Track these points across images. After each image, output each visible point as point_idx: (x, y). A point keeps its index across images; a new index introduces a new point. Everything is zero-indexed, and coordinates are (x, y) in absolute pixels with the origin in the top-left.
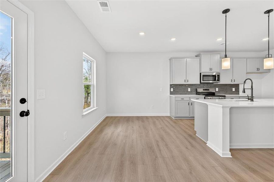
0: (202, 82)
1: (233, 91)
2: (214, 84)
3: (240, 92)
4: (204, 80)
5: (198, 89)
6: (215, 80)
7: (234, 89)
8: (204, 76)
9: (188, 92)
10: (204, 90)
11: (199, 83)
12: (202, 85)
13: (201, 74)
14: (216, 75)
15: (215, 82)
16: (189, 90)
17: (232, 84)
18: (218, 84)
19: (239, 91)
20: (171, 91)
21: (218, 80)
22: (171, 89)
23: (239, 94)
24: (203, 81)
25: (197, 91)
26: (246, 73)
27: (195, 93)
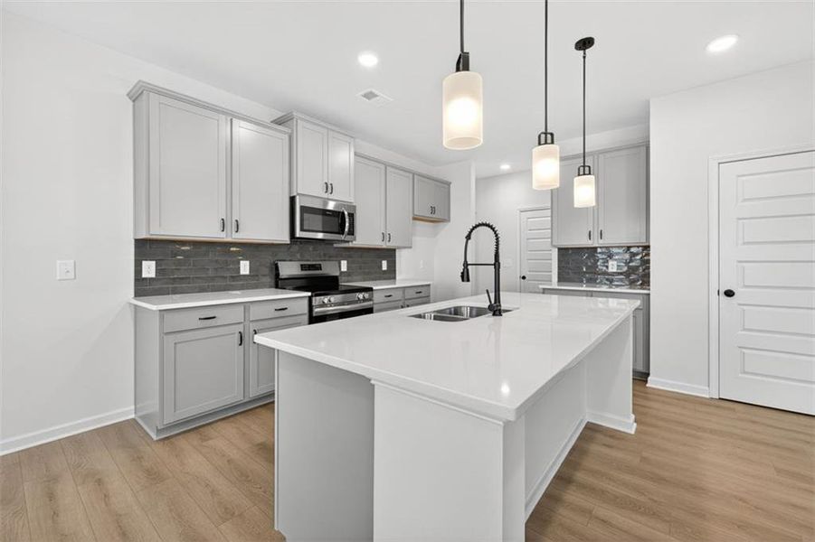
0: (298, 234)
1: (383, 269)
2: (335, 245)
3: (397, 272)
4: (305, 228)
5: (280, 264)
6: (341, 231)
7: (385, 265)
8: (304, 209)
9: (237, 276)
10: (303, 267)
11: (286, 239)
12: (296, 248)
13: (292, 200)
14: (346, 213)
15: (342, 237)
16: (245, 267)
17: (384, 247)
18: (350, 245)
19: (395, 271)
20: (145, 275)
21: (352, 232)
22: (145, 263)
23: (395, 278)
24: (302, 230)
25: (277, 275)
26: (414, 219)
27: (269, 280)
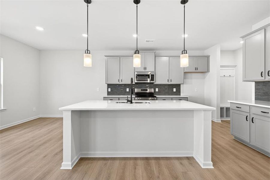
0: (136, 81)
1: (174, 91)
3: (181, 92)
7: (175, 90)
8: (137, 75)
9: (126, 92)
10: (142, 90)
14: (150, 75)
16: (128, 90)
17: (169, 84)
20: (109, 91)
21: (153, 80)
22: (109, 89)
23: (180, 95)
